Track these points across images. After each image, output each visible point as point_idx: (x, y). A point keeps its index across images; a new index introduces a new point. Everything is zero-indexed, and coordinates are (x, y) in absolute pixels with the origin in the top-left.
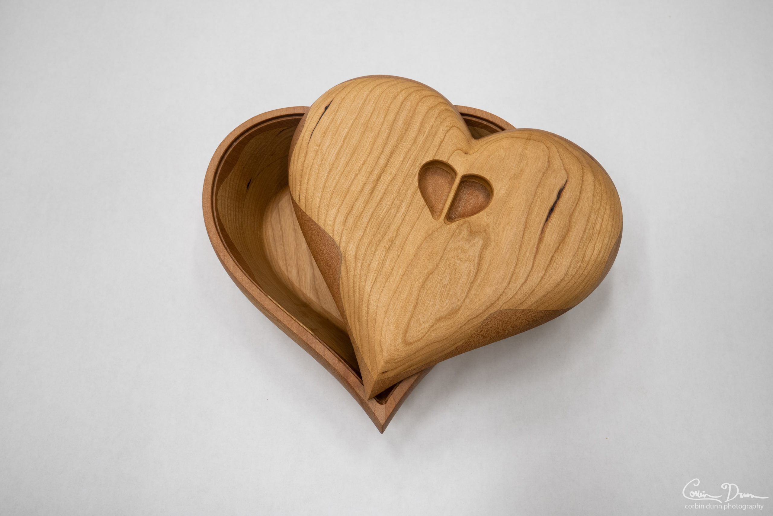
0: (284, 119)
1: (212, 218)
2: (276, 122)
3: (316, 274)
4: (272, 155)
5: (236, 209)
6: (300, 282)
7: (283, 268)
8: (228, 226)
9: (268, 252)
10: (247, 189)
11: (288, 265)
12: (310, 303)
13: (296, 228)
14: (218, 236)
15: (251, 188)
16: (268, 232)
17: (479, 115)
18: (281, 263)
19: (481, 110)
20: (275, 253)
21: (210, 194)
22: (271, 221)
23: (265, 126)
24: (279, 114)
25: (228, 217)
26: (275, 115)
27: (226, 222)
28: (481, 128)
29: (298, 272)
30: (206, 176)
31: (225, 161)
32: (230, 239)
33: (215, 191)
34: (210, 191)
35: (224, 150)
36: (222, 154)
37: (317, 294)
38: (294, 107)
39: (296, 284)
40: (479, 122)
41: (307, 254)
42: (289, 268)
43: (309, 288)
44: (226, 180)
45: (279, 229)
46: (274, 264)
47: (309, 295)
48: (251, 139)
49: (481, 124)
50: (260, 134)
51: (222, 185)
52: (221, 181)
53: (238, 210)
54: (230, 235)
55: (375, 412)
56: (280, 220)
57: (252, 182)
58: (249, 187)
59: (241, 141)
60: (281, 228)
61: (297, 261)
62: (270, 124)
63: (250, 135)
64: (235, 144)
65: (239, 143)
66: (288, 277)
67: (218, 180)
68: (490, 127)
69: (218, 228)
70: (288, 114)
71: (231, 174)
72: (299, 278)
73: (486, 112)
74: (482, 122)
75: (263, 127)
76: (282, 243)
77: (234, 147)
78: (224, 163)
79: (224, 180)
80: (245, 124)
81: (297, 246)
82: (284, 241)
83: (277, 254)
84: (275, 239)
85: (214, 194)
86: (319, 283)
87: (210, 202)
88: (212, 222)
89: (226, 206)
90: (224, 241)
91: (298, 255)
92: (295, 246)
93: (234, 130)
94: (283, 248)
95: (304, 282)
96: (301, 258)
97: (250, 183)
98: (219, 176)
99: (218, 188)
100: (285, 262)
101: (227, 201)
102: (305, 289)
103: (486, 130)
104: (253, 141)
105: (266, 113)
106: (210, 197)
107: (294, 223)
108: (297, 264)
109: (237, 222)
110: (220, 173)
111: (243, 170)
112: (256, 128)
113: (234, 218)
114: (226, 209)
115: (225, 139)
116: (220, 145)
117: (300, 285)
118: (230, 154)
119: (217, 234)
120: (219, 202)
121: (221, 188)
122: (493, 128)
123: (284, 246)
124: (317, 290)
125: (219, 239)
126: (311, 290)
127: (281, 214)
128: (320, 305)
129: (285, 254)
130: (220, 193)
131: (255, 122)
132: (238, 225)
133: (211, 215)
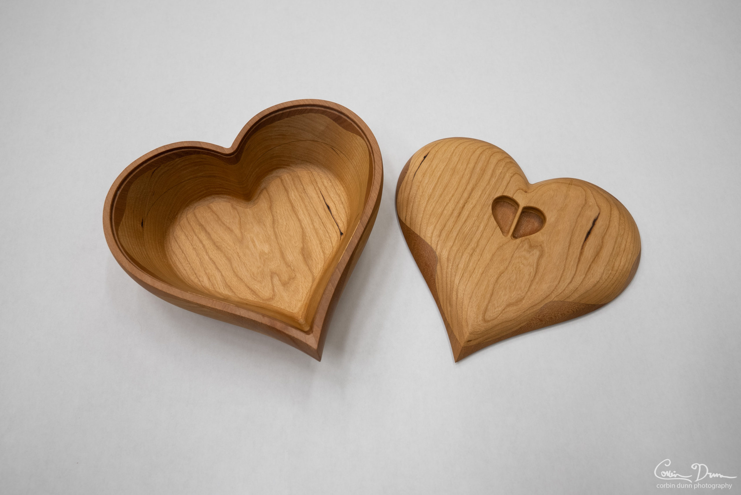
0: (152, 161)
1: (120, 252)
2: (146, 165)
3: (224, 274)
4: (153, 195)
5: (139, 244)
6: (213, 286)
7: (196, 281)
8: (136, 256)
9: (178, 272)
10: (142, 227)
11: (198, 277)
12: (227, 298)
13: (194, 247)
14: (130, 263)
15: (145, 226)
16: (173, 258)
17: (302, 103)
18: (193, 278)
19: (302, 100)
20: (184, 272)
21: (112, 235)
22: (172, 249)
23: (138, 171)
24: (146, 158)
25: (134, 250)
26: (144, 160)
27: (133, 254)
28: (308, 113)
29: (209, 279)
30: (104, 224)
31: (115, 207)
32: (141, 265)
33: (115, 232)
34: (111, 233)
35: (111, 199)
36: (110, 203)
37: (231, 289)
38: (156, 149)
39: (211, 288)
40: (304, 109)
41: (211, 263)
42: (201, 279)
43: (222, 287)
44: (121, 223)
45: (181, 252)
46: (187, 280)
47: (225, 293)
48: (131, 186)
49: (306, 109)
50: (137, 179)
51: (119, 228)
52: (118, 224)
53: (140, 245)
54: (140, 262)
55: (306, 341)
56: (179, 246)
57: (145, 221)
58: (143, 226)
59: (123, 189)
60: (183, 252)
61: (205, 271)
62: (142, 168)
63: (129, 182)
64: (119, 193)
65: (122, 191)
66: (202, 286)
67: (115, 223)
68: (314, 109)
69: (128, 258)
70: (153, 155)
71: (124, 217)
72: (212, 283)
73: (307, 100)
74: (307, 108)
75: (137, 172)
76: (187, 262)
77: (119, 195)
78: (115, 209)
79: (120, 223)
80: (121, 174)
81: (200, 260)
82: (189, 260)
83: (187, 272)
84: (180, 262)
85: (115, 234)
86: (229, 281)
87: (114, 241)
88: (121, 254)
89: (129, 243)
90: (136, 266)
91: (204, 265)
92: (199, 260)
93: (114, 182)
94: (189, 266)
95: (217, 285)
96: (207, 267)
97: (143, 223)
98: (114, 220)
99: (117, 230)
100: (195, 276)
101: (128, 239)
102: (220, 289)
103: (312, 113)
104: (133, 186)
105: (135, 161)
106: (112, 237)
107: (191, 244)
108: (206, 273)
109: (143, 253)
110: (114, 218)
111: (133, 213)
112: (132, 175)
113: (139, 251)
114: (130, 245)
115: (109, 191)
116: (107, 197)
117: (214, 288)
118: (117, 201)
119: (128, 262)
120: (122, 240)
121: (119, 229)
122: (317, 109)
123: (189, 264)
124: (229, 286)
125: (132, 265)
126: (225, 288)
127: (178, 242)
128: (237, 296)
129: (193, 269)
130: (120, 233)
131: (129, 171)
132: (144, 256)
133: (118, 250)
